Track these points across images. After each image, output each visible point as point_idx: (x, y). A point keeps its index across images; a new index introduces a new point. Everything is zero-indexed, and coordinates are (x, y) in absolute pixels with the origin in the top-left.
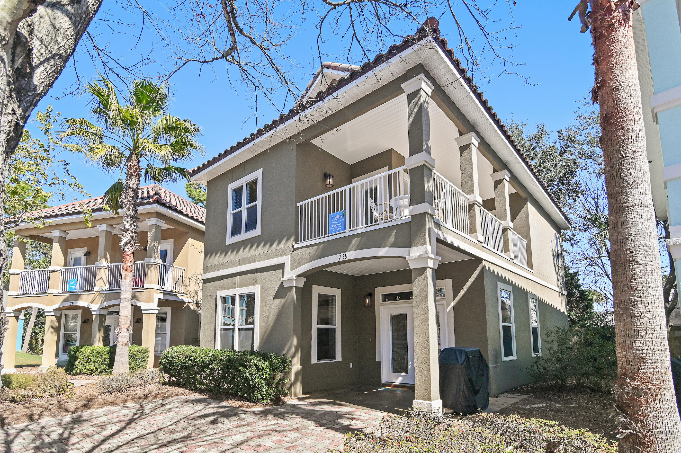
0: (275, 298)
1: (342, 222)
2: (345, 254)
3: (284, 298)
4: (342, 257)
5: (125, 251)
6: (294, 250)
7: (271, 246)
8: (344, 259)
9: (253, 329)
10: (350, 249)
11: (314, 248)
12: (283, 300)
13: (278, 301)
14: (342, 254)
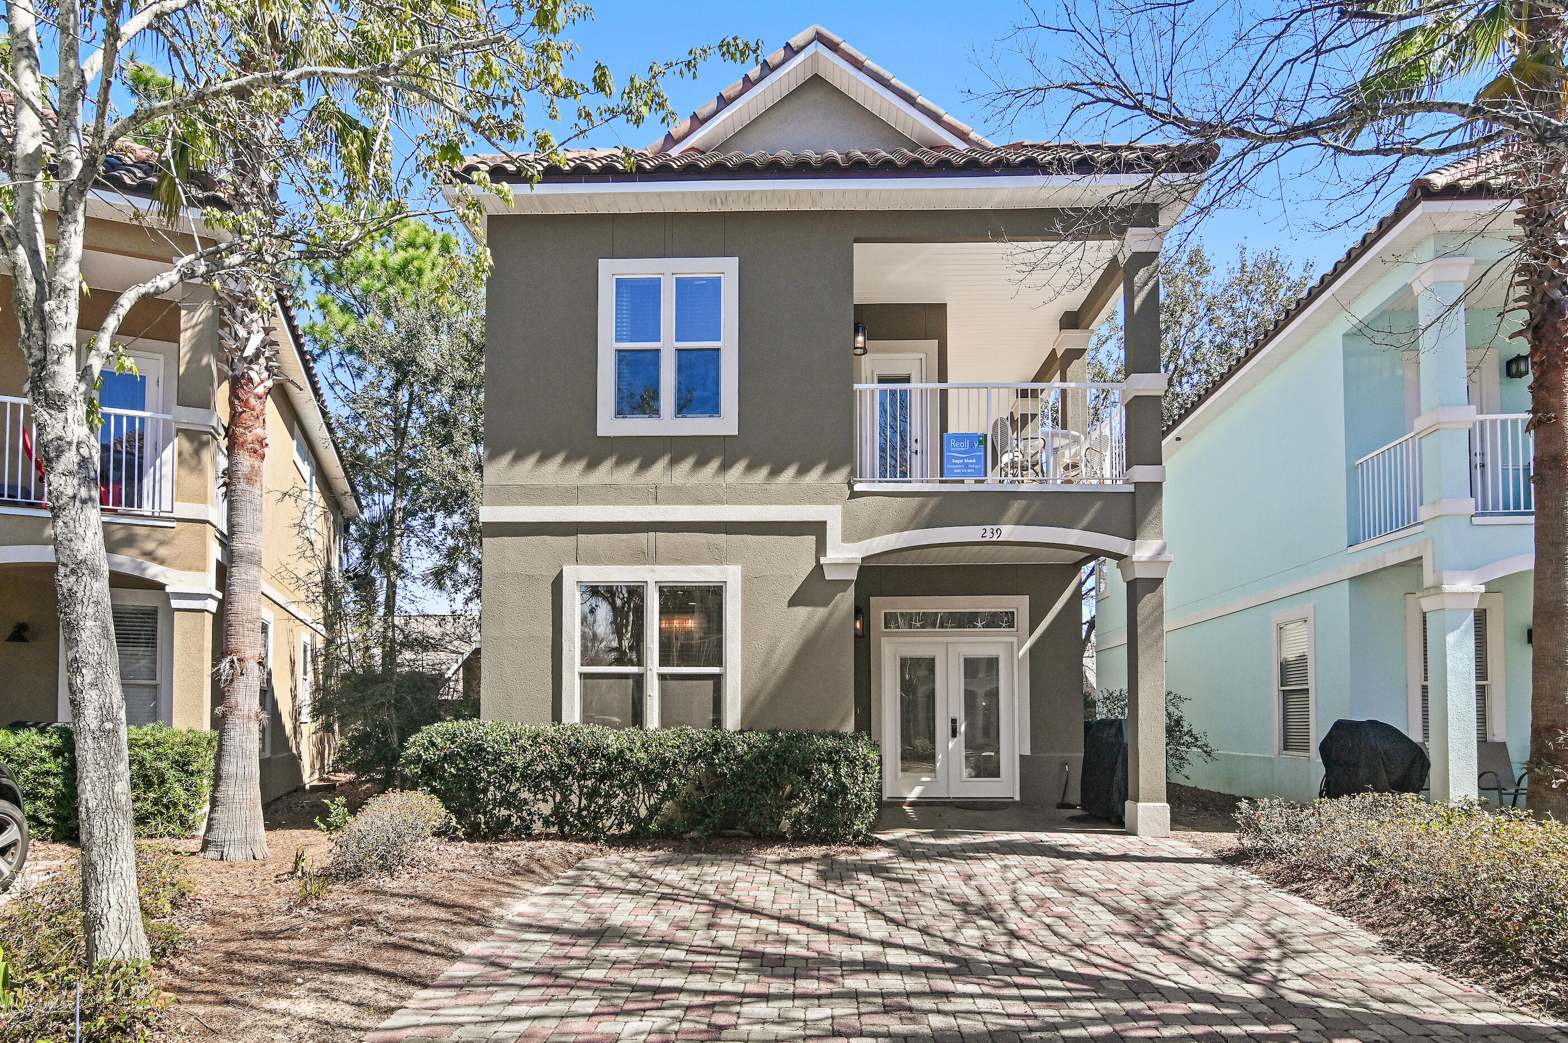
0: (793, 603)
1: (977, 457)
2: (995, 527)
3: (825, 604)
4: (989, 534)
5: (250, 380)
6: (854, 495)
7: (775, 472)
8: (995, 539)
9: (717, 680)
10: (1005, 519)
11: (915, 501)
12: (821, 612)
13: (802, 612)
14: (988, 528)
